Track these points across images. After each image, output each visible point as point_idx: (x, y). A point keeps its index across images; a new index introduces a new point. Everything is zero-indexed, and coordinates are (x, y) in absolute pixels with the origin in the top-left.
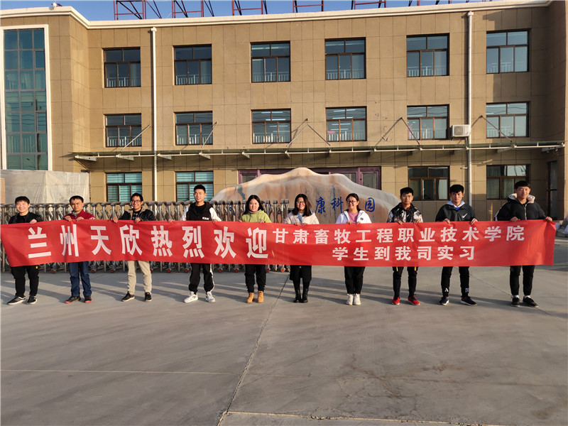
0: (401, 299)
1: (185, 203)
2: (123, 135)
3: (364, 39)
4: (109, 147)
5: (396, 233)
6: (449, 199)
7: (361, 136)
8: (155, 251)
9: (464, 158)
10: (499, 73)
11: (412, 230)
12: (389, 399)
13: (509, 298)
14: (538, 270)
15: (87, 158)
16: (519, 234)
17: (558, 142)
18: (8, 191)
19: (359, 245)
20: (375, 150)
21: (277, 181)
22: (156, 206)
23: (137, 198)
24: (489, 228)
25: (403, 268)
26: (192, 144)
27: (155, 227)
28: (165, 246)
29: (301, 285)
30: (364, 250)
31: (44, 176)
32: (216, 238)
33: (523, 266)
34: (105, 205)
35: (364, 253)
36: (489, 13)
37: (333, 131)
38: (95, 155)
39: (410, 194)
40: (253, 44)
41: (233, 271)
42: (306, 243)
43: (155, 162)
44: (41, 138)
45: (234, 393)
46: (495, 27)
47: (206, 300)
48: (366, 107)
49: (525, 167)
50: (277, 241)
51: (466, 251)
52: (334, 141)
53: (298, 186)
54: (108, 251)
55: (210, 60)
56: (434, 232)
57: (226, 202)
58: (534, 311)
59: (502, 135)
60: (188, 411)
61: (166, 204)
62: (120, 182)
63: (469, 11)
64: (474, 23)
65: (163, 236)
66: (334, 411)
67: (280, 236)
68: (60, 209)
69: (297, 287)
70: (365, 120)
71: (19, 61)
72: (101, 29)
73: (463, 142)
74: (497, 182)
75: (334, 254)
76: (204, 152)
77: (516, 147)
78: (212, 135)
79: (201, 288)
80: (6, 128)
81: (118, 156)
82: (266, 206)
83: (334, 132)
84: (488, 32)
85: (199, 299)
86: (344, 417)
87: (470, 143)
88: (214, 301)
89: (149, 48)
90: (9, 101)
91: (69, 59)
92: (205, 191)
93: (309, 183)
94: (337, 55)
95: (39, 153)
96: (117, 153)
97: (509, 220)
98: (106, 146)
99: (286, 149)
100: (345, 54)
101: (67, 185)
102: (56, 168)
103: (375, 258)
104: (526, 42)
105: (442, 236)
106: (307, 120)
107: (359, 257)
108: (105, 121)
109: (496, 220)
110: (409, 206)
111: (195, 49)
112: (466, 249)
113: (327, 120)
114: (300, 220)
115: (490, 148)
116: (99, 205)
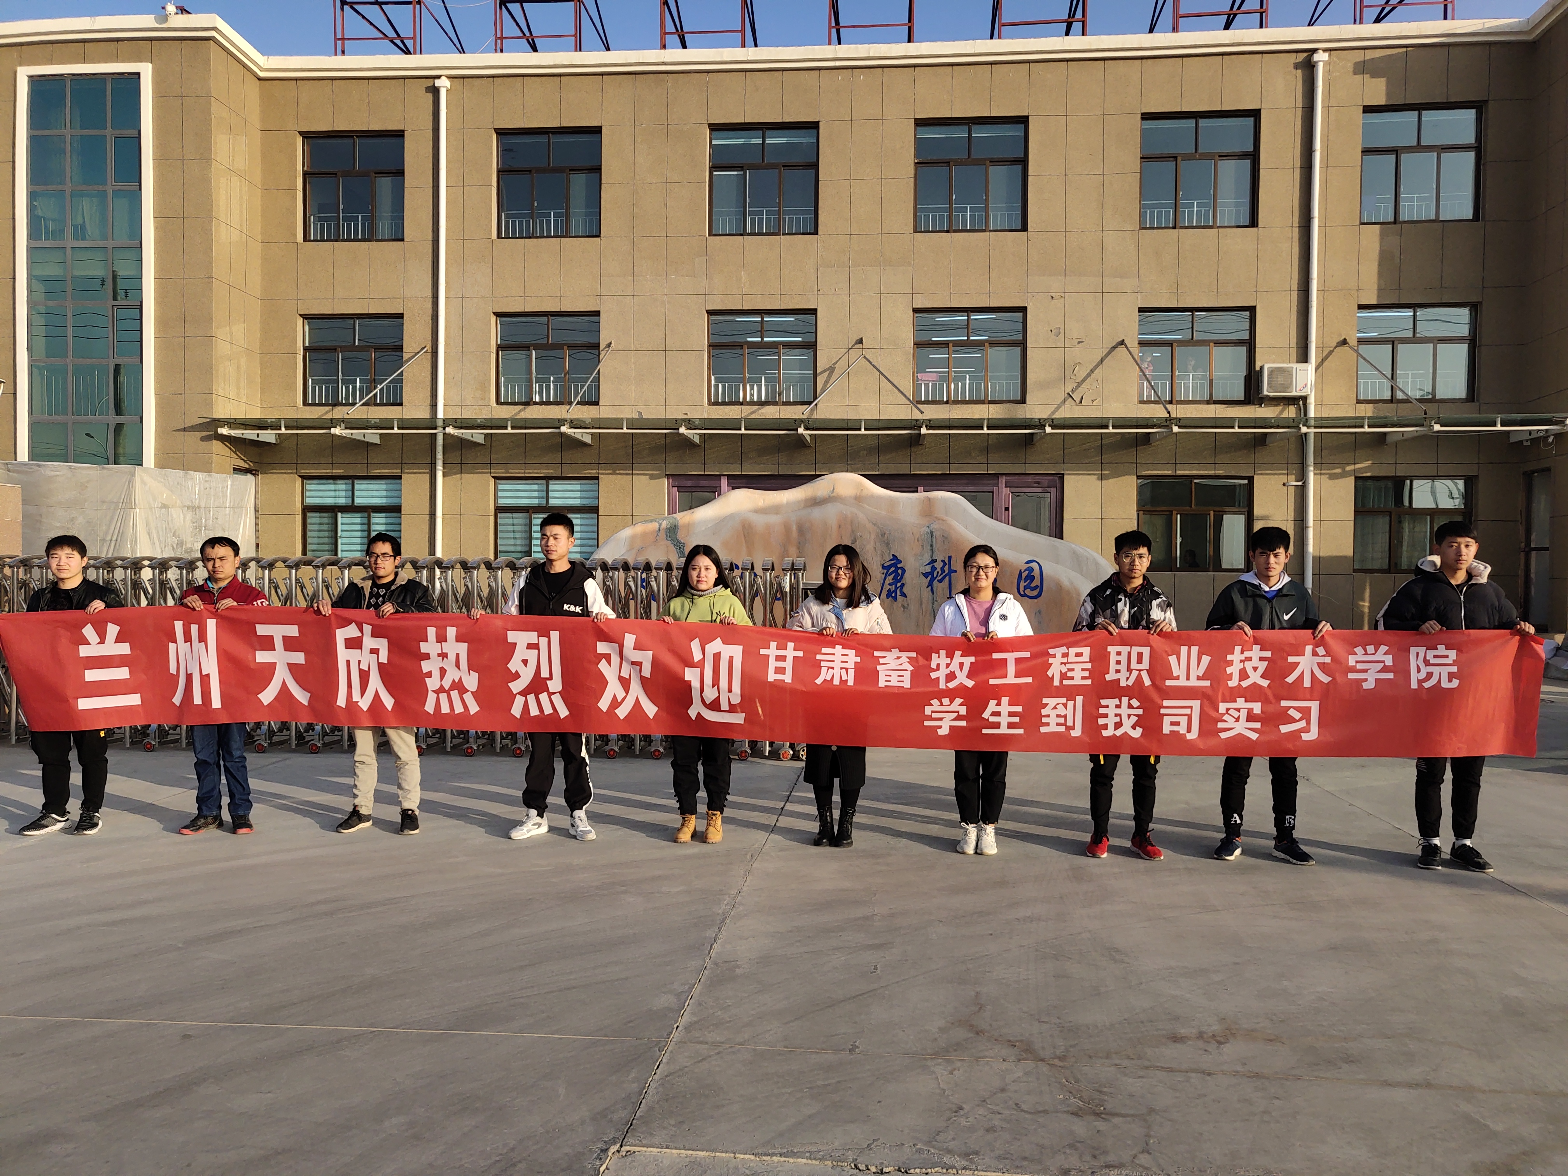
0: (1114, 841)
1: (518, 563)
2: (350, 374)
3: (1023, 120)
4: (314, 404)
5: (1100, 660)
6: (1248, 568)
7: (1010, 388)
8: (431, 698)
9: (1294, 458)
10: (1395, 222)
11: (1146, 651)
12: (1075, 1119)
13: (1413, 844)
14: (1497, 770)
15: (250, 434)
16: (1445, 671)
17: (1557, 416)
18: (31, 521)
19: (996, 693)
20: (1048, 430)
21: (776, 509)
22: (438, 572)
23: (384, 548)
24: (1359, 650)
25: (1118, 757)
26: (541, 403)
27: (431, 632)
28: (458, 686)
29: (836, 798)
30: (1011, 704)
31: (130, 483)
32: (603, 666)
33: (1452, 758)
34: (297, 565)
35: (1011, 714)
36: (1370, 55)
37: (930, 377)
38: (274, 426)
39: (1143, 550)
40: (715, 128)
41: (647, 754)
42: (851, 683)
43: (440, 449)
44: (123, 378)
45: (642, 1093)
46: (1388, 95)
47: (569, 834)
48: (1024, 310)
49: (1461, 484)
50: (772, 677)
51: (1297, 715)
52: (934, 402)
53: (833, 522)
54: (302, 696)
55: (598, 170)
56: (1206, 659)
57: (631, 563)
58: (1478, 884)
59: (1400, 395)
60: (512, 1143)
61: (465, 565)
62: (342, 501)
63: (1315, 51)
64: (1328, 84)
65: (452, 657)
66: (920, 1151)
67: (780, 664)
68: (172, 574)
69: (823, 803)
70: (1023, 344)
71: (69, 164)
72: (297, 79)
73: (1291, 412)
74: (1382, 524)
75: (930, 718)
76: (575, 424)
77: (1437, 427)
78: (597, 379)
79: (556, 799)
80: (30, 349)
81: (336, 431)
82: (742, 577)
83: (934, 377)
84: (1368, 110)
85: (551, 829)
86: (948, 1167)
87: (1312, 414)
88: (592, 836)
89: (430, 135)
90: (37, 272)
91: (206, 158)
92: (572, 532)
93: (861, 517)
94: (947, 163)
95: (120, 419)
96: (333, 423)
97: (1416, 628)
98: (305, 404)
99: (802, 421)
100: (970, 161)
101: (194, 508)
102: (165, 461)
103: (1043, 730)
104: (1471, 139)
105: (1229, 670)
106: (860, 341)
107: (997, 725)
108: (301, 335)
109: (1381, 627)
110: (1138, 582)
111: (555, 139)
112: (1297, 709)
113: (917, 344)
114: (839, 618)
115: (1366, 429)
116: (279, 564)
